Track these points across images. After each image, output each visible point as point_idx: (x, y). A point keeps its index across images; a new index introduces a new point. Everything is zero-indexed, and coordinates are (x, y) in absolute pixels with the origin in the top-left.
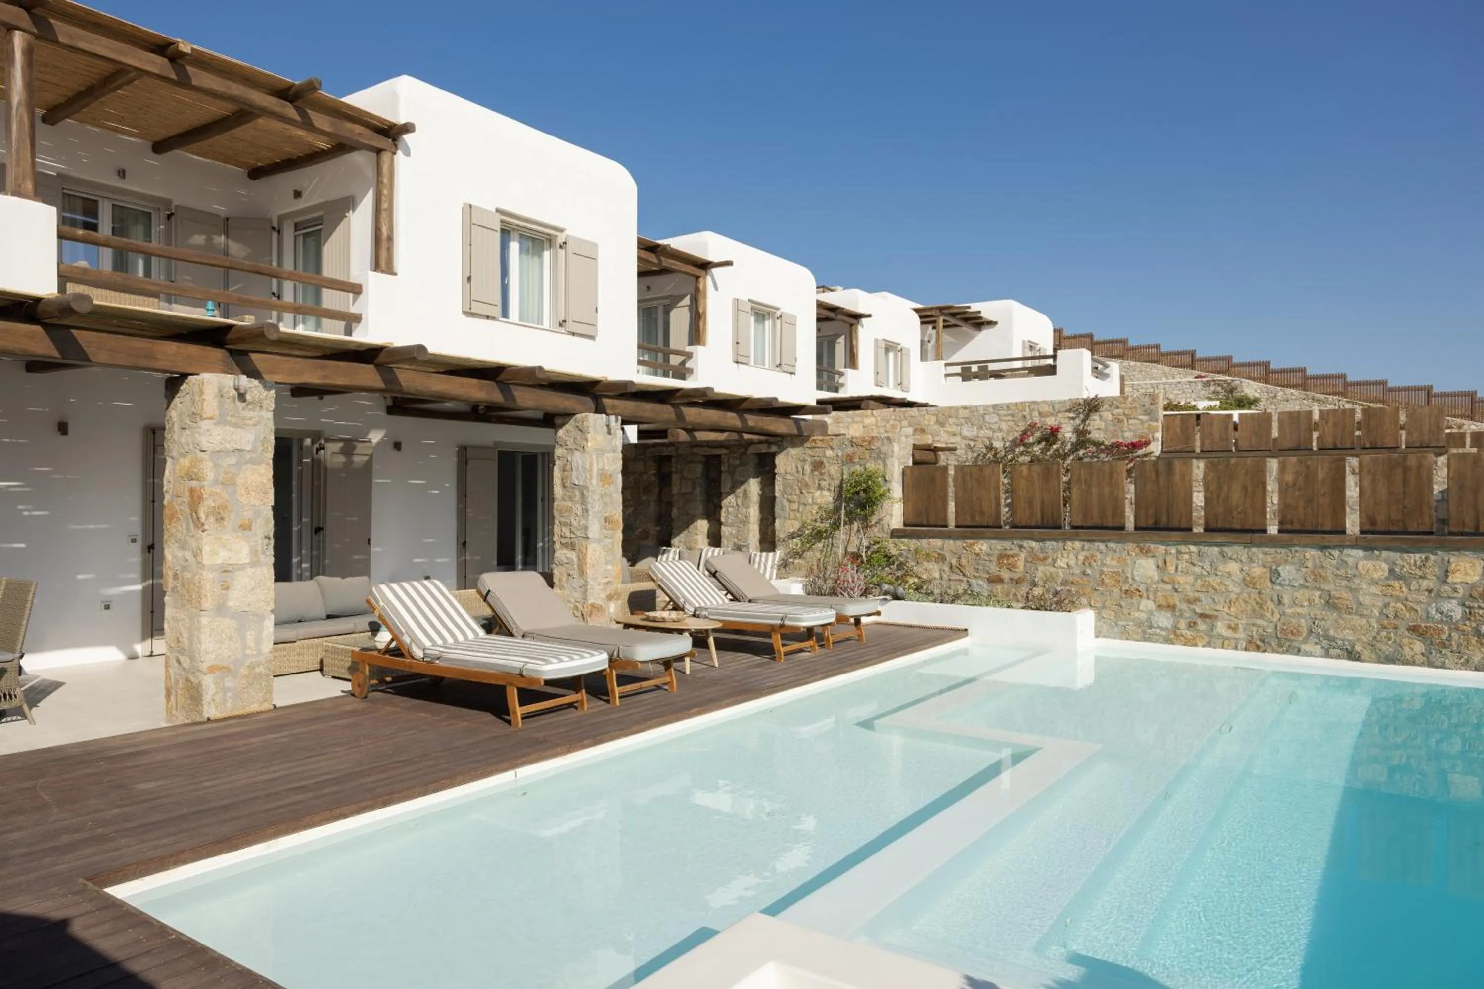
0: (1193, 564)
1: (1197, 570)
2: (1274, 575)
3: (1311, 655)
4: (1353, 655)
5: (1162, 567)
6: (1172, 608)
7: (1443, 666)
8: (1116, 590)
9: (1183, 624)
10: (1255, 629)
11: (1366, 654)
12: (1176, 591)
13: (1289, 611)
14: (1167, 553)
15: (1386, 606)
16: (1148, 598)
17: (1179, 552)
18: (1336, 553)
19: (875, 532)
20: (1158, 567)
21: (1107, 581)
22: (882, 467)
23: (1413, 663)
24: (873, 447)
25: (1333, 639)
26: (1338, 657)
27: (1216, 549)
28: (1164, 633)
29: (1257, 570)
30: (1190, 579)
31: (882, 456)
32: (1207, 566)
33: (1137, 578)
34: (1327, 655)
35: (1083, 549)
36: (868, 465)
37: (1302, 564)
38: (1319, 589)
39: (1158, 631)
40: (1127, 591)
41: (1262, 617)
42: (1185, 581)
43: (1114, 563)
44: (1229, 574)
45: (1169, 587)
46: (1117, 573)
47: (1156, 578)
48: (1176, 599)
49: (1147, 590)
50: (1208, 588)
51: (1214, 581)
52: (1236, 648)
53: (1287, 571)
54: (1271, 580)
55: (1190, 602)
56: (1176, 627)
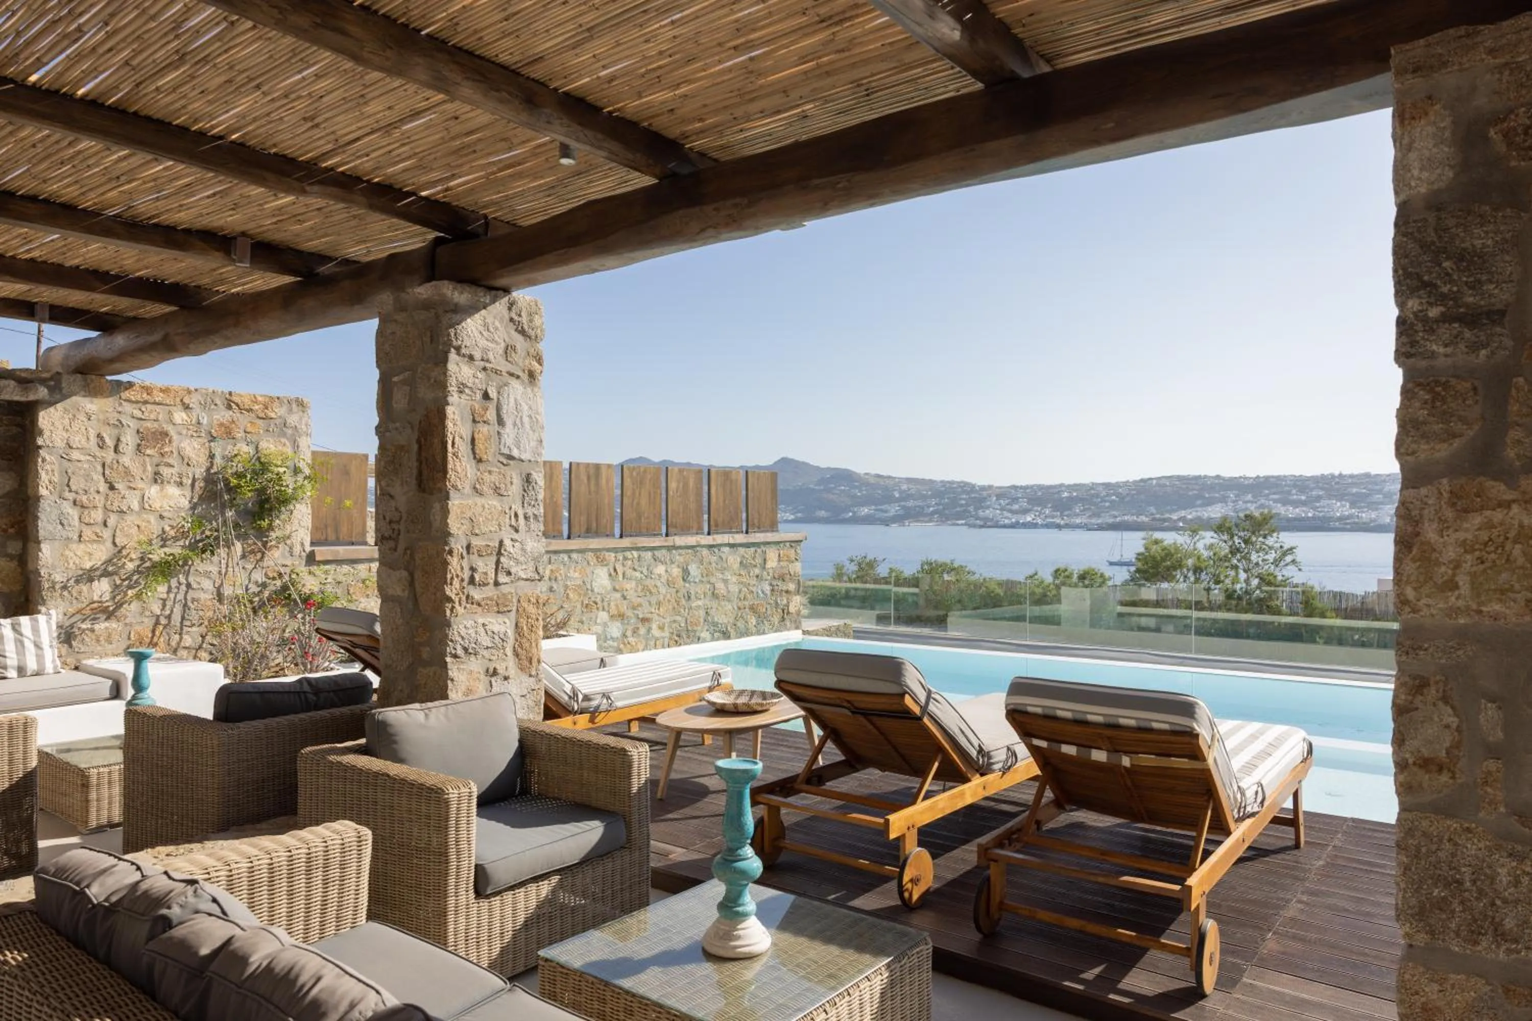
0: (635, 570)
1: (638, 574)
2: (686, 572)
3: (705, 641)
4: (726, 635)
5: (613, 574)
6: (621, 616)
7: (764, 633)
8: (579, 606)
9: (629, 633)
10: (674, 625)
11: (733, 633)
12: (625, 598)
13: (694, 605)
14: (616, 560)
15: (740, 591)
16: (604, 609)
17: (625, 559)
18: (716, 550)
19: (276, 557)
20: (610, 575)
21: (571, 595)
22: (289, 451)
23: (752, 634)
24: (273, 415)
25: (715, 624)
26: (718, 639)
27: (650, 554)
28: (615, 644)
29: (676, 571)
30: (633, 584)
31: (289, 432)
32: (645, 571)
33: (596, 590)
34: (713, 639)
35: (550, 563)
36: (263, 445)
37: (701, 562)
38: (709, 582)
39: (610, 643)
40: (587, 606)
41: (679, 614)
42: (630, 586)
43: (577, 575)
44: (660, 576)
45: (618, 595)
46: (579, 586)
47: (609, 587)
48: (624, 608)
49: (603, 601)
50: (647, 591)
51: (648, 582)
52: (663, 647)
53: (694, 569)
54: (684, 580)
55: (634, 608)
56: (624, 635)
